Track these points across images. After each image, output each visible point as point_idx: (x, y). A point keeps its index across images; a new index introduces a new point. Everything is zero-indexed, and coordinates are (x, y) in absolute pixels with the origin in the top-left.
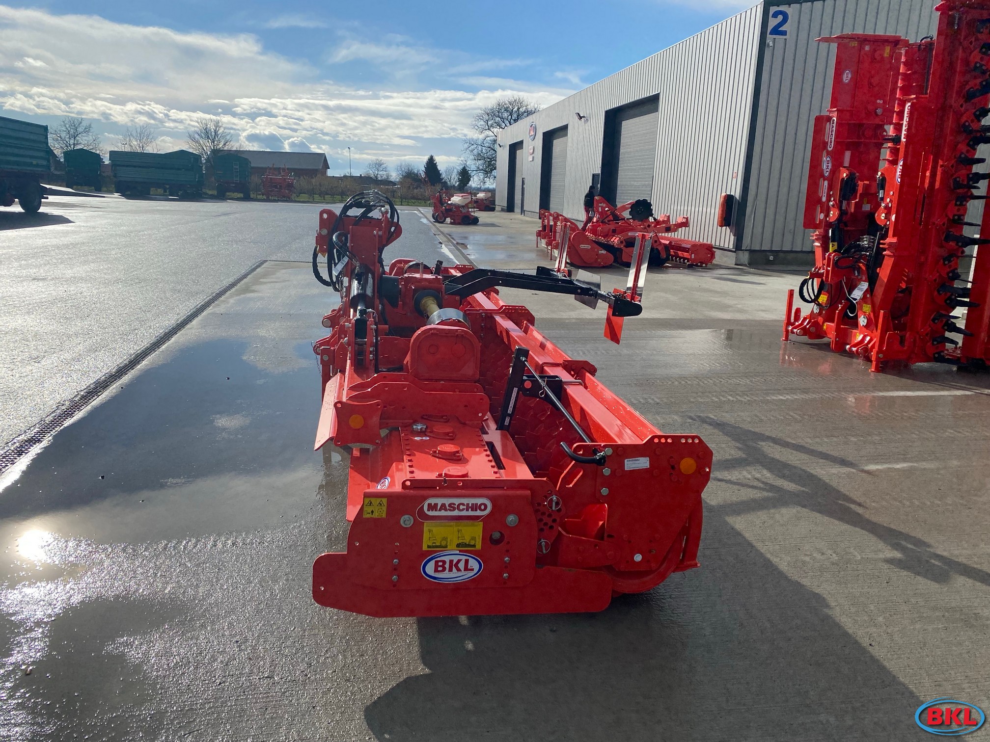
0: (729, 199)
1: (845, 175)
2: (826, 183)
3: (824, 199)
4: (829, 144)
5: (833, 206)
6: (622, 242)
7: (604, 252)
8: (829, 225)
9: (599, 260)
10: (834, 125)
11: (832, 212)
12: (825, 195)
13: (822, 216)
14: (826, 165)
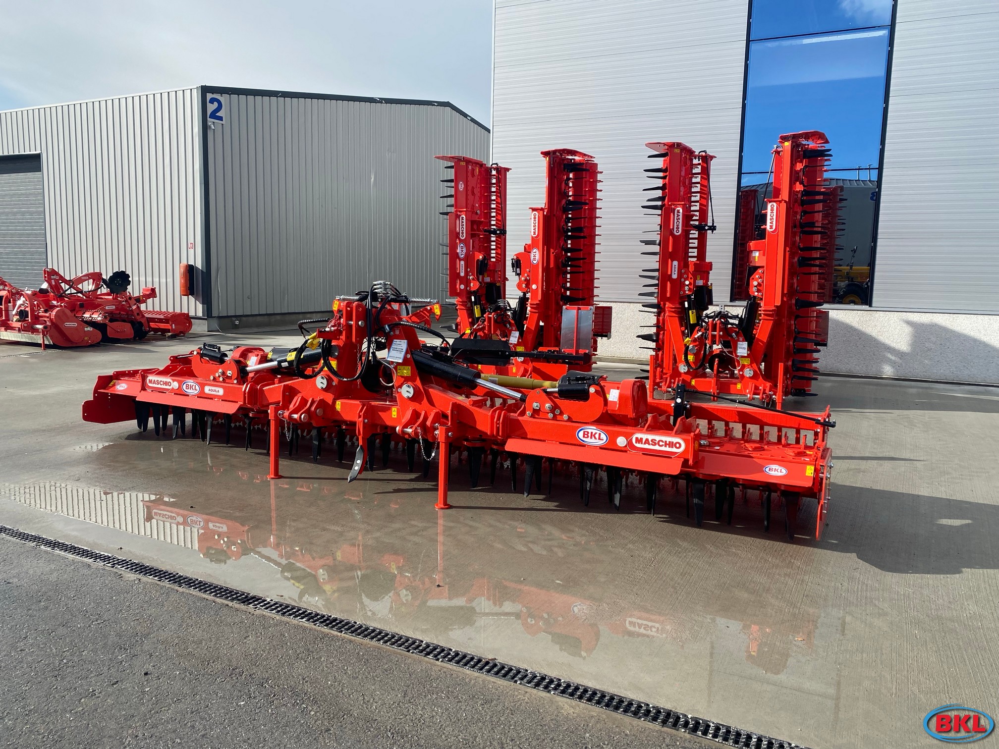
0: (190, 270)
1: (481, 257)
2: (462, 263)
3: (462, 274)
4: (461, 235)
5: (473, 279)
6: (105, 317)
7: (89, 329)
8: (470, 293)
9: (86, 338)
10: (464, 221)
11: (472, 284)
12: (463, 271)
13: (462, 287)
14: (461, 250)
